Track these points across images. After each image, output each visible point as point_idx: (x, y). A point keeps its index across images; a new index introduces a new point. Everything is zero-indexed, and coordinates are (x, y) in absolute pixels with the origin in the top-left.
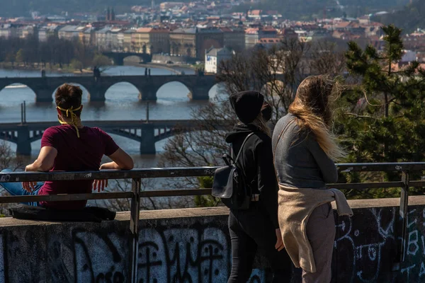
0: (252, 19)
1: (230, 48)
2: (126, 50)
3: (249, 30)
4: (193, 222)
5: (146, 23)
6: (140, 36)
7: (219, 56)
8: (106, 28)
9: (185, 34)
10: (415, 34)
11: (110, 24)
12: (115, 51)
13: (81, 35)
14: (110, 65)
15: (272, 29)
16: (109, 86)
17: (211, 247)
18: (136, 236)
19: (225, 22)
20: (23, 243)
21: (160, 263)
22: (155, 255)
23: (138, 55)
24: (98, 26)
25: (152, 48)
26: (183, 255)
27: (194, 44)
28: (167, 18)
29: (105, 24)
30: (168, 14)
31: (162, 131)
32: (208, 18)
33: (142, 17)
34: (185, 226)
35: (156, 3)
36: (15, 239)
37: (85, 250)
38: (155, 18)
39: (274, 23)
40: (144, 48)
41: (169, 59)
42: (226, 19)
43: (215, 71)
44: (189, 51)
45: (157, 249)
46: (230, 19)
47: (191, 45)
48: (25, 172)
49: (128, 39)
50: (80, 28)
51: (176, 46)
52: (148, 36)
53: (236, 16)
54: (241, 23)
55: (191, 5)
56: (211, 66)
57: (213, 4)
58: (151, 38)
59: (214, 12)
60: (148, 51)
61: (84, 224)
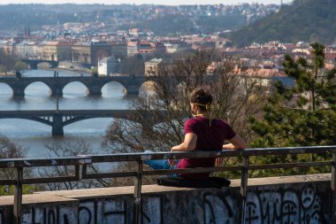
0: (132, 36)
1: (116, 57)
2: (39, 58)
3: (130, 44)
4: (278, 188)
5: (53, 38)
6: (49, 47)
7: (108, 62)
8: (24, 42)
9: (83, 46)
10: (252, 47)
11: (27, 39)
12: (31, 59)
13: (5, 47)
14: (27, 69)
15: (147, 43)
16: (27, 85)
17: (289, 206)
18: (245, 198)
19: (112, 38)
20: (173, 204)
21: (257, 218)
22: (254, 211)
23: (49, 62)
24: (18, 40)
25: (58, 56)
26: (271, 212)
27: (89, 53)
28: (70, 34)
29: (23, 39)
30: (69, 32)
31: (68, 118)
32: (99, 34)
33: (50, 33)
34: (273, 191)
35: (61, 23)
36: (167, 201)
37: (211, 208)
38: (60, 34)
39: (149, 38)
40: (53, 56)
41: (71, 65)
42: (112, 35)
43: (106, 74)
44: (86, 59)
45: (256, 207)
46: (116, 35)
47: (87, 55)
48: (171, 152)
49: (40, 50)
50: (5, 42)
51: (77, 55)
52: (55, 48)
53: (120, 33)
54: (124, 38)
55: (87, 25)
56: (102, 70)
57: (103, 25)
58: (58, 49)
59: (104, 30)
60: (56, 59)
61: (210, 190)
